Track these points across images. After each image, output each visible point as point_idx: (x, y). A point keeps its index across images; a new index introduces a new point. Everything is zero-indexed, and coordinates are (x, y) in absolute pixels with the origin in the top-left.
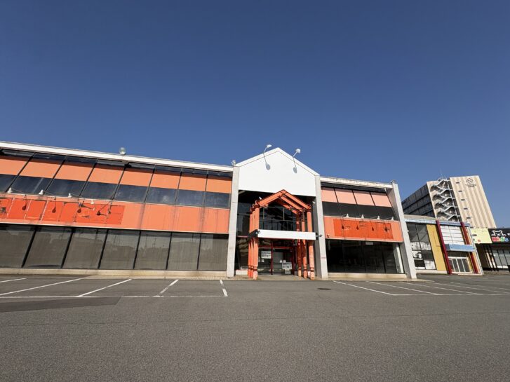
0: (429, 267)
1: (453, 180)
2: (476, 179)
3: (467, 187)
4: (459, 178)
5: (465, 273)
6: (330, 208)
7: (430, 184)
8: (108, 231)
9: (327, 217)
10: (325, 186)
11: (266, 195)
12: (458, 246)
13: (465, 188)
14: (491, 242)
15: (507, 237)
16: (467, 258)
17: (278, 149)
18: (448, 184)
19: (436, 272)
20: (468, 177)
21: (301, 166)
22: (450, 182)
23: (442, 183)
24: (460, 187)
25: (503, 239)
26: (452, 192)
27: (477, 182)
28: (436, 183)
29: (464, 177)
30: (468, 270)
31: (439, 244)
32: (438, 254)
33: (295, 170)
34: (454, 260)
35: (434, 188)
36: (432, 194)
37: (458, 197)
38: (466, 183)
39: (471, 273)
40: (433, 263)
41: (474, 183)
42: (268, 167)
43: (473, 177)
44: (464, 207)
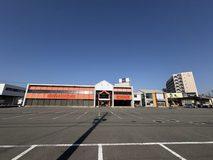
0: (152, 105)
1: (182, 74)
2: (191, 73)
3: (187, 76)
4: (185, 73)
5: (163, 107)
6: (116, 93)
7: (174, 75)
8: (73, 99)
9: (115, 95)
10: (114, 88)
11: (101, 91)
12: (162, 99)
13: (186, 77)
14: (183, 97)
15: (188, 95)
16: (164, 103)
17: (104, 81)
18: (181, 75)
19: (153, 106)
20: (188, 72)
21: (109, 84)
22: (181, 74)
23: (178, 75)
24: (185, 76)
25: (186, 96)
26: (182, 78)
27: (191, 74)
28: (176, 75)
29: (186, 73)
30: (164, 106)
31: (155, 99)
32: (155, 102)
33: (108, 85)
34: (160, 103)
35: (175, 77)
36: (174, 79)
37: (183, 80)
38: (187, 75)
39: (165, 107)
40: (153, 104)
41: (190, 75)
42: (102, 85)
43: (190, 72)
44: (186, 84)
